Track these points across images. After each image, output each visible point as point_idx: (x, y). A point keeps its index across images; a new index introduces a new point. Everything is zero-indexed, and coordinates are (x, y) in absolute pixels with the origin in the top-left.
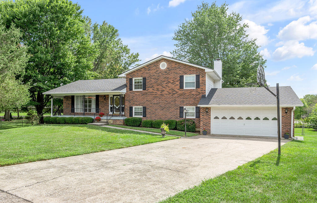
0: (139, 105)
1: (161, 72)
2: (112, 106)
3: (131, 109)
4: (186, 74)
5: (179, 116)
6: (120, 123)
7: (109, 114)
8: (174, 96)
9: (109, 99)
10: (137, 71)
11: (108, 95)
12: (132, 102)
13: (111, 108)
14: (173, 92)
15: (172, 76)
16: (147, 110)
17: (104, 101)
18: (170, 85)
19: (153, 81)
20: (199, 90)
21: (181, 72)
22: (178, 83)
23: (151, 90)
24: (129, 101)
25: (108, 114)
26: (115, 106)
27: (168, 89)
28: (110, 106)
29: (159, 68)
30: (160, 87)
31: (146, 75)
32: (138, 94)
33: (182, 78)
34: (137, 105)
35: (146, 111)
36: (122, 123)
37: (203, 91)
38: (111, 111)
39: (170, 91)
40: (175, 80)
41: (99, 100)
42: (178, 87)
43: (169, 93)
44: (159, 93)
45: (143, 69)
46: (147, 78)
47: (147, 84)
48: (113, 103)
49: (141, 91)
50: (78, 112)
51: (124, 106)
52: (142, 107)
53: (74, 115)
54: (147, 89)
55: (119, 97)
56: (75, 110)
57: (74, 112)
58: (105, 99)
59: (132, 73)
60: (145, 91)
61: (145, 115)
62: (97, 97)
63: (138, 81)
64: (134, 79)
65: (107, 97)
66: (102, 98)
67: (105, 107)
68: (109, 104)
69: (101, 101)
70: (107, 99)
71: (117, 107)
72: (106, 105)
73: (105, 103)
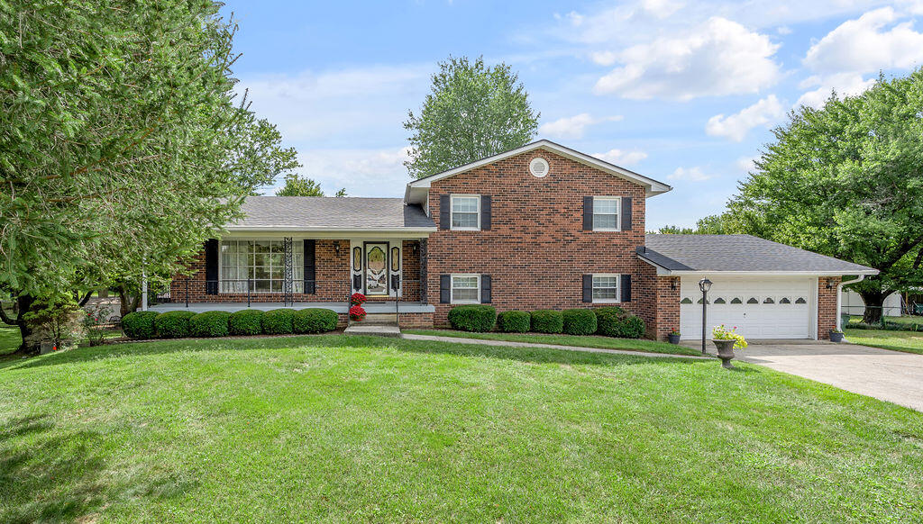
0: (471, 270)
1: (535, 182)
3: (445, 280)
4: (598, 193)
5: (580, 298)
6: (424, 324)
8: (568, 248)
9: (348, 253)
10: (466, 176)
12: (448, 262)
14: (566, 238)
15: (563, 195)
16: (493, 284)
17: (335, 259)
18: (557, 218)
19: (512, 206)
20: (630, 234)
21: (586, 188)
22: (579, 215)
23: (505, 230)
24: (440, 259)
27: (552, 229)
29: (529, 174)
30: (532, 223)
31: (488, 190)
32: (466, 239)
33: (588, 203)
34: (462, 271)
35: (490, 286)
37: (639, 239)
39: (559, 235)
40: (571, 208)
41: (317, 255)
42: (579, 225)
43: (553, 240)
44: (528, 238)
46: (494, 198)
47: (493, 214)
48: (365, 265)
49: (476, 232)
50: (231, 291)
51: (400, 273)
52: (478, 276)
53: (217, 302)
54: (493, 228)
55: (384, 248)
56: (220, 284)
57: (216, 292)
58: (338, 251)
59: (449, 178)
60: (487, 233)
61: (488, 299)
62: (310, 246)
63: (466, 204)
64: (451, 199)
65: (343, 246)
66: (325, 249)
67: (337, 275)
68: (350, 266)
69: (324, 260)
70: (344, 253)
71: (376, 274)
72: (340, 271)
73: (337, 264)
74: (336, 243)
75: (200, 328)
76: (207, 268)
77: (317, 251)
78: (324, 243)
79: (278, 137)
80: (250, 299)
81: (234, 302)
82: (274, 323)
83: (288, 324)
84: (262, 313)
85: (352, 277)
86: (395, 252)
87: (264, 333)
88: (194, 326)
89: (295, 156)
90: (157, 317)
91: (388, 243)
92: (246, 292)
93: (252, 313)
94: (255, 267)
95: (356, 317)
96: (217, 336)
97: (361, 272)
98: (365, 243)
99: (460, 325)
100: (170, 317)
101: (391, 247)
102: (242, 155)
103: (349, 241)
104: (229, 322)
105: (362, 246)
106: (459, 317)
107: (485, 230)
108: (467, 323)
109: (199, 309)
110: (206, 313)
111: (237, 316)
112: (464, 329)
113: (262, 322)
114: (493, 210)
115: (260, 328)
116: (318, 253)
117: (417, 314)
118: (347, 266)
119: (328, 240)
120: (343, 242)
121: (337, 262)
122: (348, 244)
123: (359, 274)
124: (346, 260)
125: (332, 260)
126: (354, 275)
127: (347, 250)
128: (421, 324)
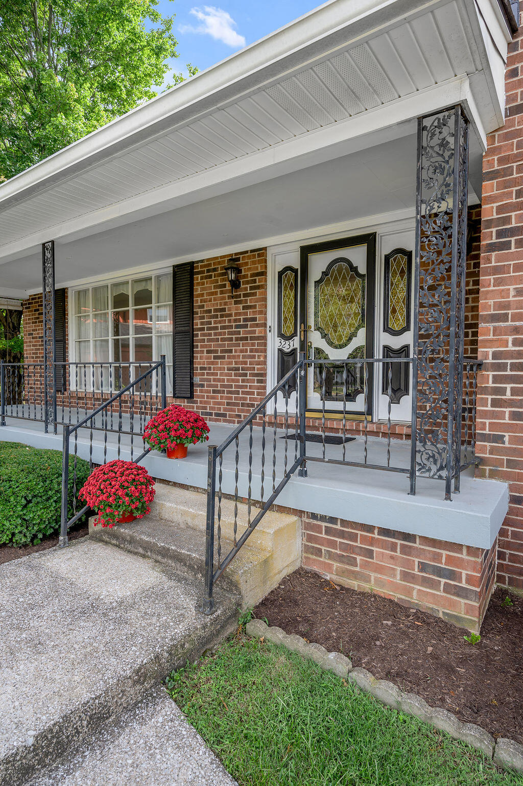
2: (296, 343)
7: (270, 409)
9: (263, 287)
11: (261, 252)
13: (286, 360)
17: (233, 308)
25: (262, 409)
26: (316, 340)
28: (274, 344)
36: (466, 609)
38: (282, 388)
41: (197, 302)
48: (306, 318)
51: (412, 338)
55: (361, 257)
56: (72, 370)
58: (235, 286)
62: (183, 279)
65: (249, 269)
66: (212, 282)
67: (236, 351)
68: (265, 325)
69: (210, 311)
70: (251, 288)
71: (336, 347)
72: (242, 339)
73: (235, 321)
77: (197, 290)
78: (210, 268)
86: (396, 264)
91: (370, 240)
98: (306, 252)
101: (383, 250)
105: (295, 262)
116: (199, 296)
117: (385, 532)
118: (257, 325)
119: (217, 258)
120: (249, 257)
121: (236, 314)
122: (259, 262)
123: (292, 348)
124: (255, 307)
125: (224, 310)
126: (279, 350)
127: (257, 278)
128: (409, 592)
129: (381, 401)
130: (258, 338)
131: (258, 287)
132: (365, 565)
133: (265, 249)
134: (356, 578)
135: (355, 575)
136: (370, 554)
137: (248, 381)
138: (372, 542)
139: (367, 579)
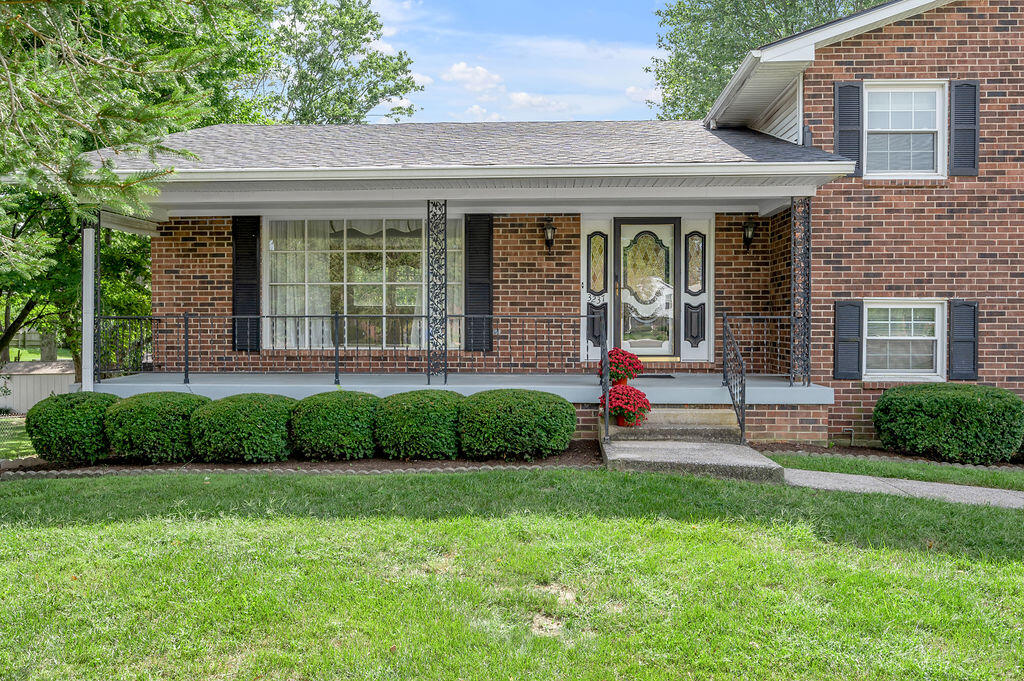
0: (919, 287)
3: (848, 314)
6: (800, 436)
9: (579, 247)
10: (904, 30)
12: (856, 267)
13: (595, 313)
16: (984, 327)
24: (835, 260)
28: (585, 298)
31: (979, 67)
32: (905, 202)
34: (896, 289)
35: (975, 332)
36: (822, 436)
41: (497, 254)
45: (956, 16)
46: (985, 89)
47: (985, 133)
48: (617, 278)
49: (934, 184)
50: (291, 345)
51: (708, 299)
52: (940, 307)
53: (257, 370)
54: (983, 169)
55: (665, 233)
56: (266, 324)
57: (256, 348)
58: (549, 243)
59: (858, 39)
60: (966, 185)
61: (967, 369)
62: (480, 229)
63: (903, 108)
64: (866, 93)
65: (563, 230)
66: (517, 237)
67: (548, 304)
68: (579, 282)
69: (515, 265)
70: (565, 247)
71: (644, 303)
72: (555, 293)
73: (547, 276)
74: (545, 222)
75: (217, 441)
76: (236, 288)
77: (498, 242)
78: (515, 223)
79: (375, 26)
80: (338, 365)
81: (297, 371)
82: (407, 429)
83: (446, 434)
84: (374, 403)
85: (584, 311)
86: (697, 242)
87: (379, 455)
88: (201, 436)
89: (409, 67)
90: (111, 410)
91: (676, 222)
92: (329, 347)
93: (350, 400)
94: (345, 284)
95: (625, 413)
96: (260, 462)
97: (607, 298)
98: (619, 223)
99: (922, 444)
100: (140, 409)
101: (685, 230)
102: (305, 66)
103: (576, 217)
104: (289, 424)
105: (608, 229)
106: (921, 419)
107: (963, 177)
108: (943, 436)
109: (215, 389)
110: (232, 399)
111: (312, 409)
112: (933, 454)
113: (374, 425)
114: (983, 121)
115: (369, 443)
116: (499, 248)
117: (782, 407)
118: (573, 282)
119: (524, 215)
120: (563, 219)
121: (548, 270)
122: (574, 225)
123: (602, 302)
124: (570, 265)
125: (534, 265)
126: (589, 304)
127: (572, 240)
128: (794, 436)
129: (685, 345)
130: (574, 293)
131: (574, 248)
132: (771, 428)
133: (579, 214)
134: (765, 437)
135: (765, 435)
136: (773, 421)
137: (562, 332)
138: (775, 414)
139: (771, 436)
